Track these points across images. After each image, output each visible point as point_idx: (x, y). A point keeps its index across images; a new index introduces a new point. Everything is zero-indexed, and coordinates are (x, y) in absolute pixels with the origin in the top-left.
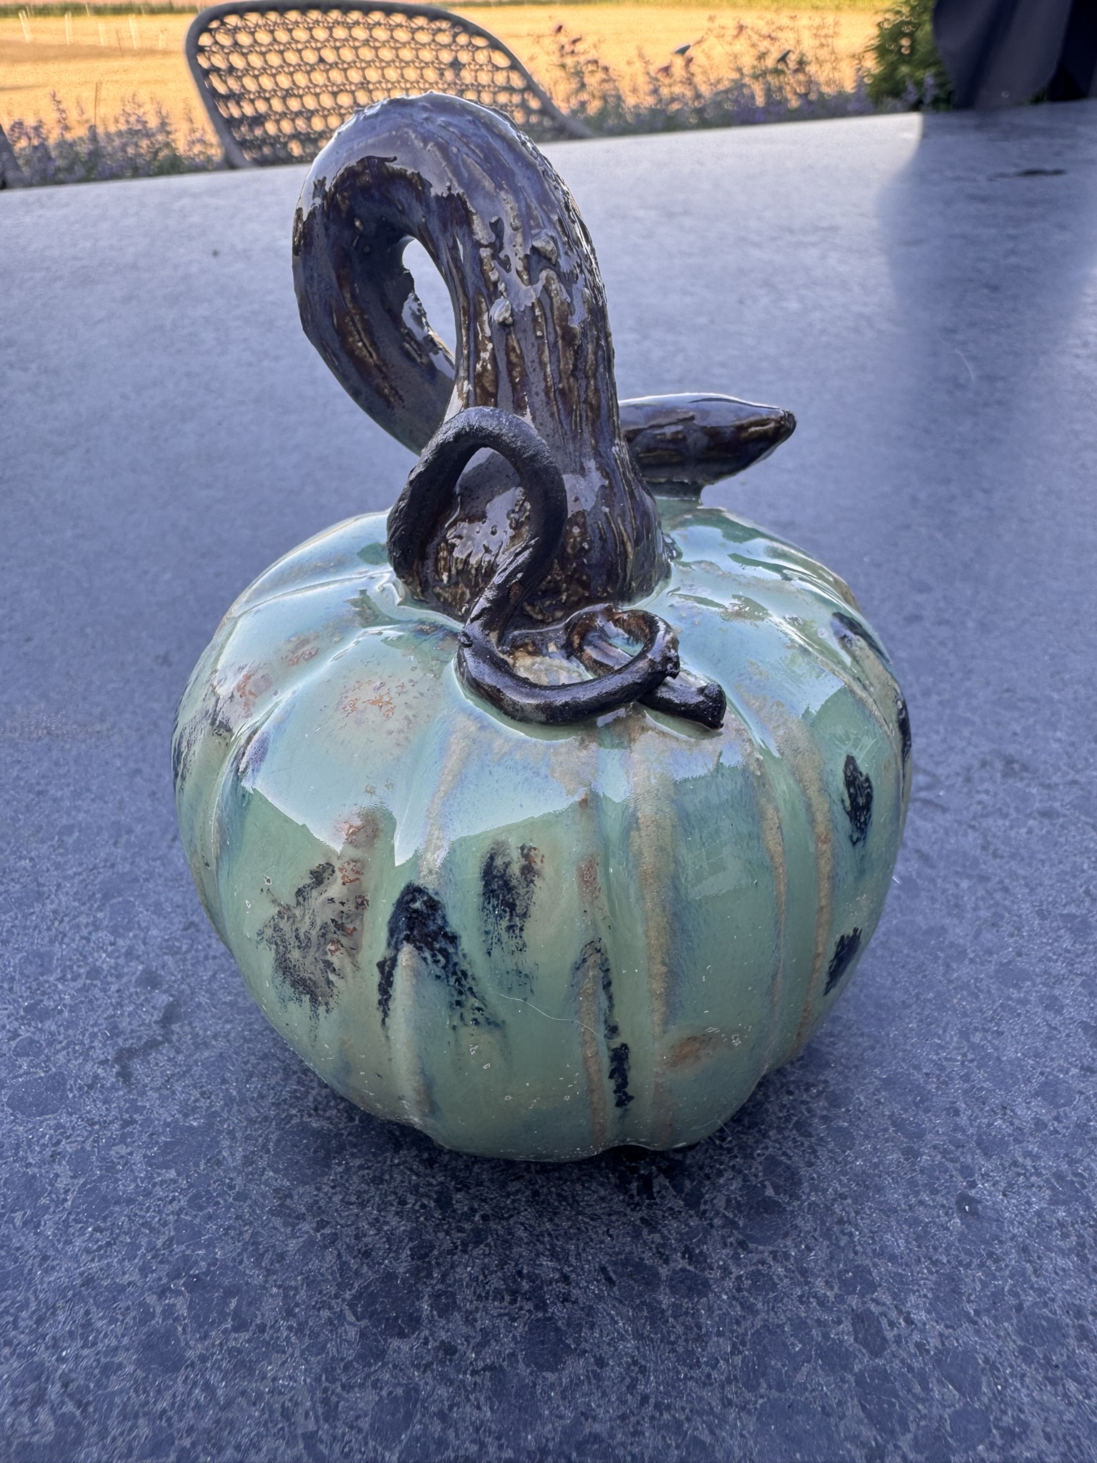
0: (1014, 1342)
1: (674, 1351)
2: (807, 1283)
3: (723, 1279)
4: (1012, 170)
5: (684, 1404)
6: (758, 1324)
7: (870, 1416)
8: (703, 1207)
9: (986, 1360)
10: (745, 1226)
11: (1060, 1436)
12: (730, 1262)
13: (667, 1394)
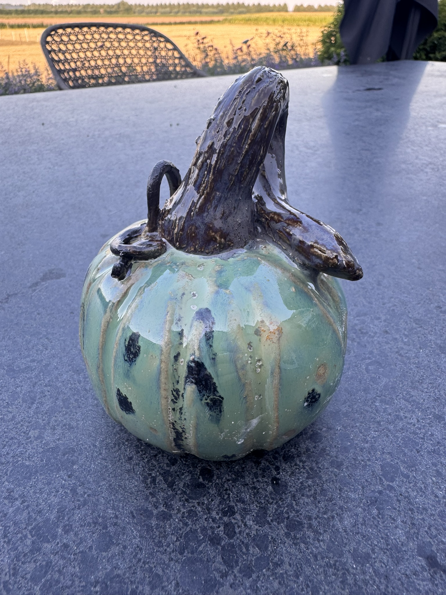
0: (284, 530)
1: (154, 541)
2: (209, 513)
3: (177, 513)
4: (362, 88)
5: (154, 561)
6: (188, 529)
7: (224, 561)
8: (174, 487)
9: (272, 538)
10: (189, 494)
11: (295, 564)
12: (181, 507)
13: (149, 558)
